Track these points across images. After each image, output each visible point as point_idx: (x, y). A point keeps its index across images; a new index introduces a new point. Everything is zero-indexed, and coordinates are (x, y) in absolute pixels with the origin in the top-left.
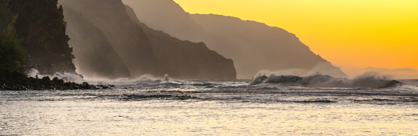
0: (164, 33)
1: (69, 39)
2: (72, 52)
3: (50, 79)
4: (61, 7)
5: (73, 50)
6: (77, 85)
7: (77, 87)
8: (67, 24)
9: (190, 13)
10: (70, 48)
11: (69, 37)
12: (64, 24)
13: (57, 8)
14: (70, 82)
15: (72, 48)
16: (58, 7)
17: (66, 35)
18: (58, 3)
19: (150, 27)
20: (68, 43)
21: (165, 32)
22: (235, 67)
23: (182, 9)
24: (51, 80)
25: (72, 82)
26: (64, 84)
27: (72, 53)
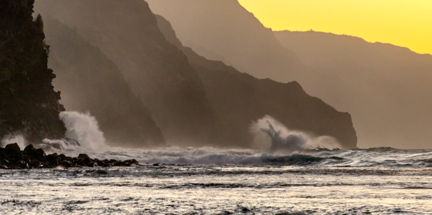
0: (226, 66)
1: (54, 76)
2: (60, 99)
3: (20, 149)
4: (39, 17)
5: (61, 96)
6: (69, 158)
7: (69, 162)
8: (50, 48)
9: (273, 30)
10: (56, 91)
11: (53, 73)
12: (45, 48)
13: (33, 20)
14: (56, 154)
15: (59, 92)
16: (34, 17)
17: (48, 68)
18: (33, 12)
19: (200, 54)
20: (52, 83)
21: (228, 64)
22: (354, 126)
23: (259, 21)
24: (22, 151)
25: (59, 154)
26: (44, 157)
27: (60, 102)
